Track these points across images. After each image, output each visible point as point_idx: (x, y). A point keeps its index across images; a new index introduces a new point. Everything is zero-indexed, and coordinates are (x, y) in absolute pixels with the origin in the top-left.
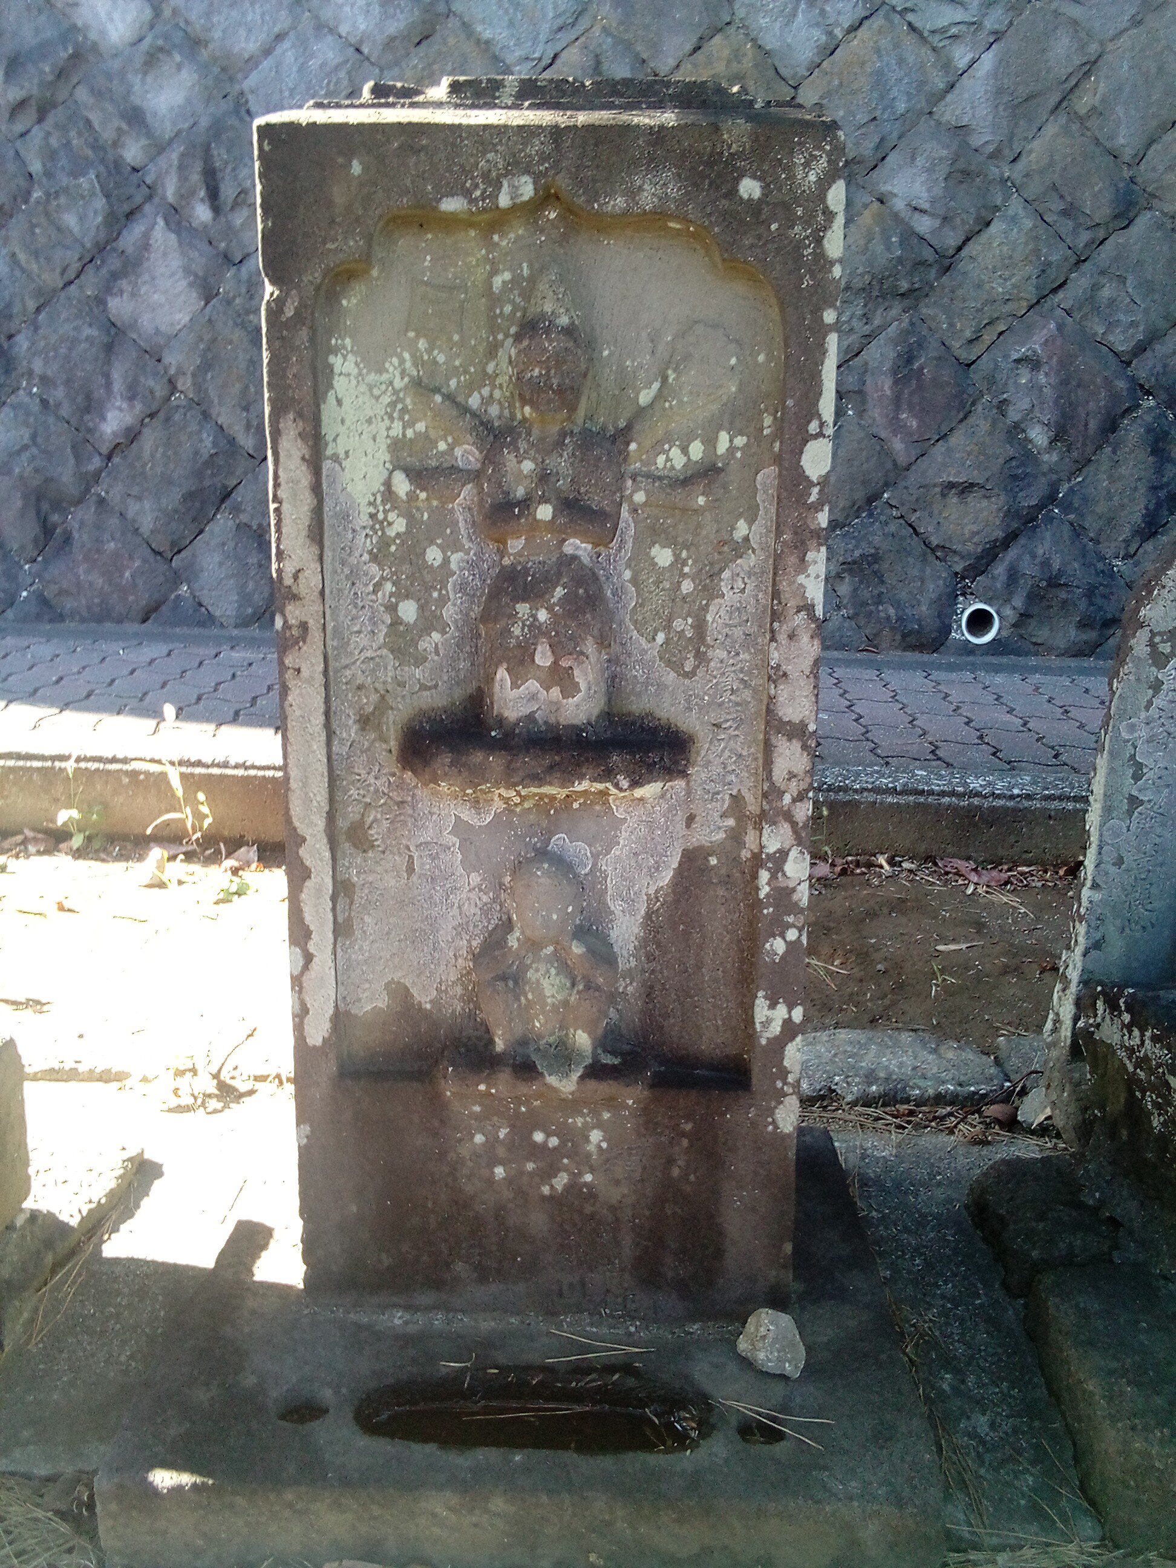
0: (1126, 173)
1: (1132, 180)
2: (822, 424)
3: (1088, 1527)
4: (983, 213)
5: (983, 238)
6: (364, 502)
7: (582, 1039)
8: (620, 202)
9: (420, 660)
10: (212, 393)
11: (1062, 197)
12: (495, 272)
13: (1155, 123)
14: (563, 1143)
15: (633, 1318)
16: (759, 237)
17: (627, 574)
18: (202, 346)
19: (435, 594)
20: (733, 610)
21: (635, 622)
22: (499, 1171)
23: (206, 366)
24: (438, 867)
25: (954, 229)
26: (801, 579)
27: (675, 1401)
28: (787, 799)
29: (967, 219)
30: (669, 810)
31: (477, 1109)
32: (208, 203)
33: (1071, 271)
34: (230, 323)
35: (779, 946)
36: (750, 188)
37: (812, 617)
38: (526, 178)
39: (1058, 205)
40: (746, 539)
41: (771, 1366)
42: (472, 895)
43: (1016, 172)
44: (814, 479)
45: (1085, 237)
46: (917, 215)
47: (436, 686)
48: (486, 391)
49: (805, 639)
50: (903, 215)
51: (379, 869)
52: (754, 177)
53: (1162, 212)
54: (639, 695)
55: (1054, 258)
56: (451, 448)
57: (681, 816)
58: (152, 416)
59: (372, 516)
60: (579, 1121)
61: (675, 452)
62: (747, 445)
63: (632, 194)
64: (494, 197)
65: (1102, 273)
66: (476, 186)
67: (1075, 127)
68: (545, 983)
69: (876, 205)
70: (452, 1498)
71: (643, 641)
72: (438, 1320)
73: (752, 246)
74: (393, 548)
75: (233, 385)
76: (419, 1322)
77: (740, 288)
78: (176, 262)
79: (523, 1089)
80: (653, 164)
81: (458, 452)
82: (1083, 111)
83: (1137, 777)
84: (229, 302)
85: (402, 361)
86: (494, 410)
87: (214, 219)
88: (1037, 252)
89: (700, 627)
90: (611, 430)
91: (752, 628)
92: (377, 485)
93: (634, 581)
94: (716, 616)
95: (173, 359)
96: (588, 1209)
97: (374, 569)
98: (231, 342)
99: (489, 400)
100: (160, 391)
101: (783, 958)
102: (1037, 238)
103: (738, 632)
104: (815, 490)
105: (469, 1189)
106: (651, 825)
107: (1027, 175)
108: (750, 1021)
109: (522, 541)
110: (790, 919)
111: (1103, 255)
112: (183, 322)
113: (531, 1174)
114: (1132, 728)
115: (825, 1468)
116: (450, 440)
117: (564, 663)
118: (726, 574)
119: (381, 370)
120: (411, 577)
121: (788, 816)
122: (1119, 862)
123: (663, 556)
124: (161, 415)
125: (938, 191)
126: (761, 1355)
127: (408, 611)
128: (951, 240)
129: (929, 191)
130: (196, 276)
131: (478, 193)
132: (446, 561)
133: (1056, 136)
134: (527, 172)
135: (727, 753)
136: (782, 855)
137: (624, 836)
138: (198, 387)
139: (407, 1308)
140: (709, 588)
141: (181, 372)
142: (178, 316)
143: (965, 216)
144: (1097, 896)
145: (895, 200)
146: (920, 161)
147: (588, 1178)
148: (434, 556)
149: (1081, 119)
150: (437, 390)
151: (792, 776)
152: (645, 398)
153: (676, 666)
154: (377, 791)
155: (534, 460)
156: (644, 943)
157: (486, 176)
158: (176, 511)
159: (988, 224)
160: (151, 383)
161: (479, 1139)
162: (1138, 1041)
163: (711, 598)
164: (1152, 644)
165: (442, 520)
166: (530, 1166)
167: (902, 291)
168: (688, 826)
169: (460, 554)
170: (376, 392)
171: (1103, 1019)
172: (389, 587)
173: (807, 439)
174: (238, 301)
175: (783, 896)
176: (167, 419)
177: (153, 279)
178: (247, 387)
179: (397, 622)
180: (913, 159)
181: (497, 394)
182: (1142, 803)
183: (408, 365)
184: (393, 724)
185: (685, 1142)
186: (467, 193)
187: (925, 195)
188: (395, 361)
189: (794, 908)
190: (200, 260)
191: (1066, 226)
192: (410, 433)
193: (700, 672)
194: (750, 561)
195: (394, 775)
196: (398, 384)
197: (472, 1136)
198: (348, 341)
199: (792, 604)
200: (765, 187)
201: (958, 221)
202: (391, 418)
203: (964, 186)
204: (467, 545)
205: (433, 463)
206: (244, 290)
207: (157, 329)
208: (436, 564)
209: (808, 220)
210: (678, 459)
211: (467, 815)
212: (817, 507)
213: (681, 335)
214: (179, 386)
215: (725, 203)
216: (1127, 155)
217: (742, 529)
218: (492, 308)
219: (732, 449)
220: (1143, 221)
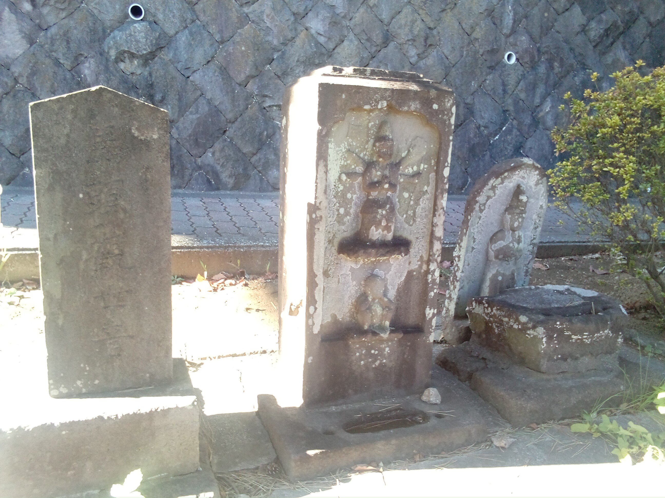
0: (386, 28)
1: (387, 30)
2: (448, 163)
3: (508, 425)
4: (342, 38)
5: (342, 46)
6: (333, 182)
7: (387, 323)
8: (406, 108)
9: (344, 224)
10: (37, 85)
11: (366, 34)
12: (369, 122)
13: (394, 12)
14: (379, 352)
15: (393, 398)
16: (437, 118)
17: (397, 200)
18: (31, 65)
19: (349, 206)
20: (422, 209)
21: (398, 212)
22: (362, 362)
23: (33, 73)
24: (345, 281)
25: (332, 42)
26: (442, 201)
27: (415, 414)
28: (436, 256)
29: (337, 39)
30: (404, 261)
31: (358, 346)
32: (30, 3)
33: (370, 60)
34: (44, 56)
35: (432, 294)
36: (435, 106)
37: (444, 211)
38: (385, 102)
39: (365, 37)
40: (426, 191)
41: (434, 402)
42: (354, 288)
43: (351, 24)
44: (446, 177)
45: (374, 49)
46: (319, 36)
47: (347, 231)
48: (365, 153)
49: (442, 216)
50: (314, 35)
51: (331, 282)
52: (437, 104)
53: (398, 43)
54: (398, 231)
55: (365, 56)
56: (355, 167)
57: (407, 262)
58: (7, 94)
59: (335, 186)
60: (383, 346)
61: (410, 169)
62: (428, 167)
63: (409, 107)
64: (377, 106)
65: (380, 62)
66: (373, 103)
67: (369, 10)
68: (378, 309)
69: (305, 31)
70: (383, 442)
71: (400, 217)
72: (344, 407)
73: (435, 120)
74: (339, 194)
75: (47, 82)
76: (339, 408)
77: (428, 129)
78: (15, 27)
79: (374, 338)
80: (414, 99)
81: (357, 168)
82: (371, 5)
83: (474, 242)
84: (42, 46)
85: (345, 145)
86: (366, 157)
87: (33, 10)
88: (359, 53)
89: (414, 213)
90: (395, 163)
91: (427, 213)
92: (337, 177)
93: (399, 202)
94: (419, 210)
95: (16, 70)
96: (384, 369)
97: (334, 200)
98: (44, 64)
99: (365, 155)
100: (10, 83)
101: (433, 297)
102: (359, 48)
103: (424, 214)
104: (446, 180)
105: (354, 368)
106: (400, 265)
107: (355, 26)
108: (424, 314)
109: (377, 192)
110: (435, 287)
111: (380, 56)
112: (20, 53)
113: (370, 362)
114: (474, 229)
115: (459, 420)
116: (355, 165)
117: (389, 225)
118: (421, 200)
119: (340, 147)
120: (343, 201)
121: (436, 261)
122: (469, 265)
123: (406, 195)
124: (12, 94)
125: (326, 28)
126: (431, 399)
127: (342, 211)
128: (331, 46)
129: (323, 27)
130: (25, 34)
131: (373, 105)
132: (352, 197)
133: (363, 13)
134: (385, 100)
135: (419, 245)
136: (435, 270)
137: (393, 269)
138: (29, 82)
139: (335, 405)
140: (417, 203)
141: (21, 75)
142: (17, 51)
143: (335, 38)
144: (463, 275)
145: (312, 30)
146: (320, 17)
147: (384, 361)
148: (349, 196)
149: (371, 8)
150: (353, 152)
151: (437, 250)
152: (403, 155)
153: (408, 223)
154: (331, 261)
155: (380, 172)
156: (396, 296)
157: (375, 100)
158: (22, 136)
159: (343, 41)
160: (6, 79)
161: (358, 354)
162: (490, 311)
163: (417, 206)
164: (480, 207)
165: (352, 186)
166: (370, 360)
167: (316, 63)
168: (409, 265)
169: (355, 195)
170: (338, 153)
171: (476, 307)
172: (338, 205)
173: (445, 167)
174: (46, 46)
175: (434, 280)
176: (14, 96)
177: (4, 33)
178: (53, 83)
179: (339, 214)
180: (317, 15)
181: (367, 153)
182: (475, 249)
183: (346, 145)
184: (336, 242)
185: (408, 348)
186: (370, 104)
187: (322, 29)
188: (343, 144)
189: (436, 284)
190: (27, 26)
191: (368, 44)
192: (345, 163)
193: (414, 225)
194: (427, 196)
195: (336, 256)
196: (344, 150)
197: (356, 354)
198: (332, 139)
199: (440, 207)
200: (439, 107)
201: (333, 40)
202: (342, 160)
203: (335, 27)
204: (358, 193)
205: (351, 171)
206: (49, 41)
207: (7, 55)
208: (350, 198)
209: (447, 115)
210: (411, 170)
211: (354, 266)
212: (446, 184)
213: (414, 139)
214: (20, 81)
215: (429, 110)
216: (386, 21)
217: (426, 188)
218: (368, 131)
219: (424, 168)
220: (392, 45)
